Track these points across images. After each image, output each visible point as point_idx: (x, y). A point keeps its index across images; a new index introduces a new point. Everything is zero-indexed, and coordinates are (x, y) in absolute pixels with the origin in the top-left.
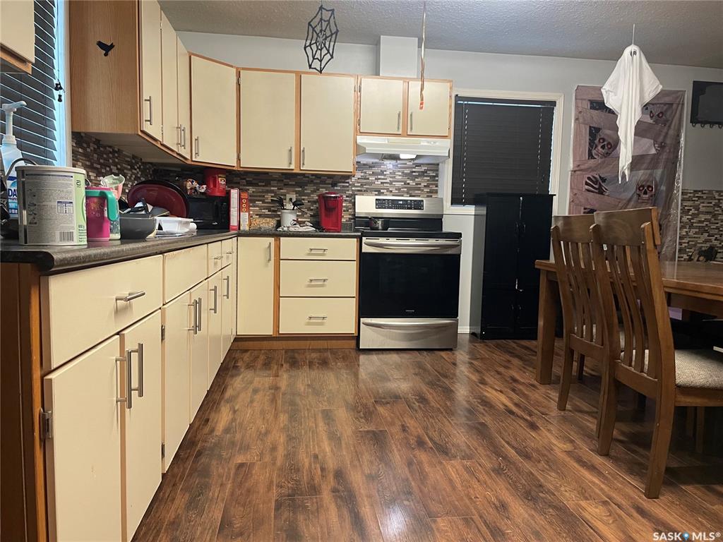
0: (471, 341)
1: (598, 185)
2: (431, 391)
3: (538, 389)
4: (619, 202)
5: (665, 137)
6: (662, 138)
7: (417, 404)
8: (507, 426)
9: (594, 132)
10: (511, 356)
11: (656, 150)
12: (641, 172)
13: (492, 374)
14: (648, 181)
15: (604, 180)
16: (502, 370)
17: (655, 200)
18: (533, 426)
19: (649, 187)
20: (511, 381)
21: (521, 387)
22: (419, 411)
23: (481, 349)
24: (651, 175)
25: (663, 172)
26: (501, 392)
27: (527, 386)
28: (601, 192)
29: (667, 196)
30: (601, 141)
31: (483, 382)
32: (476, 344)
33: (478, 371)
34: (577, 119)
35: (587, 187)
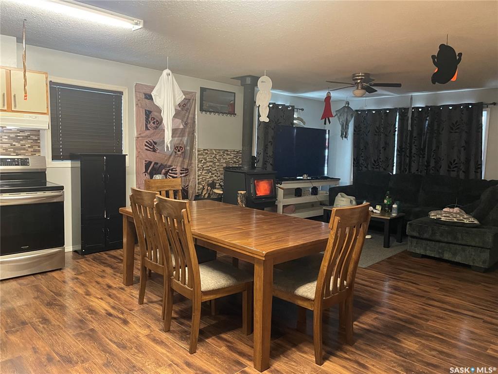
0: (74, 258)
1: (152, 146)
2: (50, 310)
3: (125, 291)
4: (165, 157)
5: (187, 118)
6: (186, 118)
7: (41, 326)
8: (108, 327)
9: (148, 113)
10: (105, 266)
11: (183, 126)
12: (176, 138)
13: (93, 285)
14: (180, 144)
15: (155, 143)
16: (100, 280)
17: (185, 155)
18: (125, 322)
19: (180, 147)
20: (107, 288)
21: (114, 292)
22: (44, 331)
23: (83, 264)
24: (181, 140)
25: (188, 139)
26: (101, 299)
27: (118, 290)
28: (154, 150)
29: (190, 152)
30: (153, 119)
31: (88, 294)
32: (78, 261)
33: (83, 285)
34: (137, 105)
35: (146, 147)
